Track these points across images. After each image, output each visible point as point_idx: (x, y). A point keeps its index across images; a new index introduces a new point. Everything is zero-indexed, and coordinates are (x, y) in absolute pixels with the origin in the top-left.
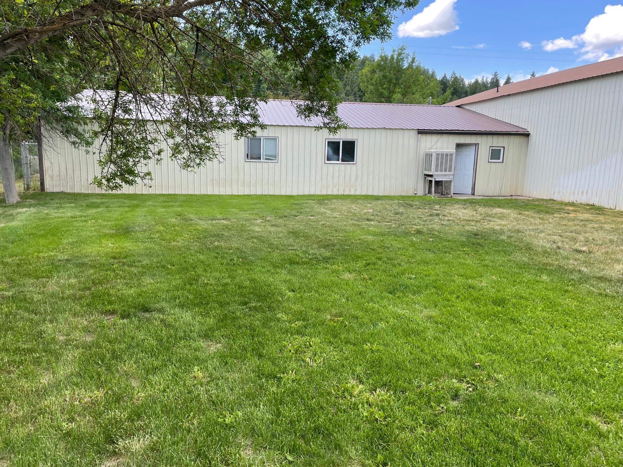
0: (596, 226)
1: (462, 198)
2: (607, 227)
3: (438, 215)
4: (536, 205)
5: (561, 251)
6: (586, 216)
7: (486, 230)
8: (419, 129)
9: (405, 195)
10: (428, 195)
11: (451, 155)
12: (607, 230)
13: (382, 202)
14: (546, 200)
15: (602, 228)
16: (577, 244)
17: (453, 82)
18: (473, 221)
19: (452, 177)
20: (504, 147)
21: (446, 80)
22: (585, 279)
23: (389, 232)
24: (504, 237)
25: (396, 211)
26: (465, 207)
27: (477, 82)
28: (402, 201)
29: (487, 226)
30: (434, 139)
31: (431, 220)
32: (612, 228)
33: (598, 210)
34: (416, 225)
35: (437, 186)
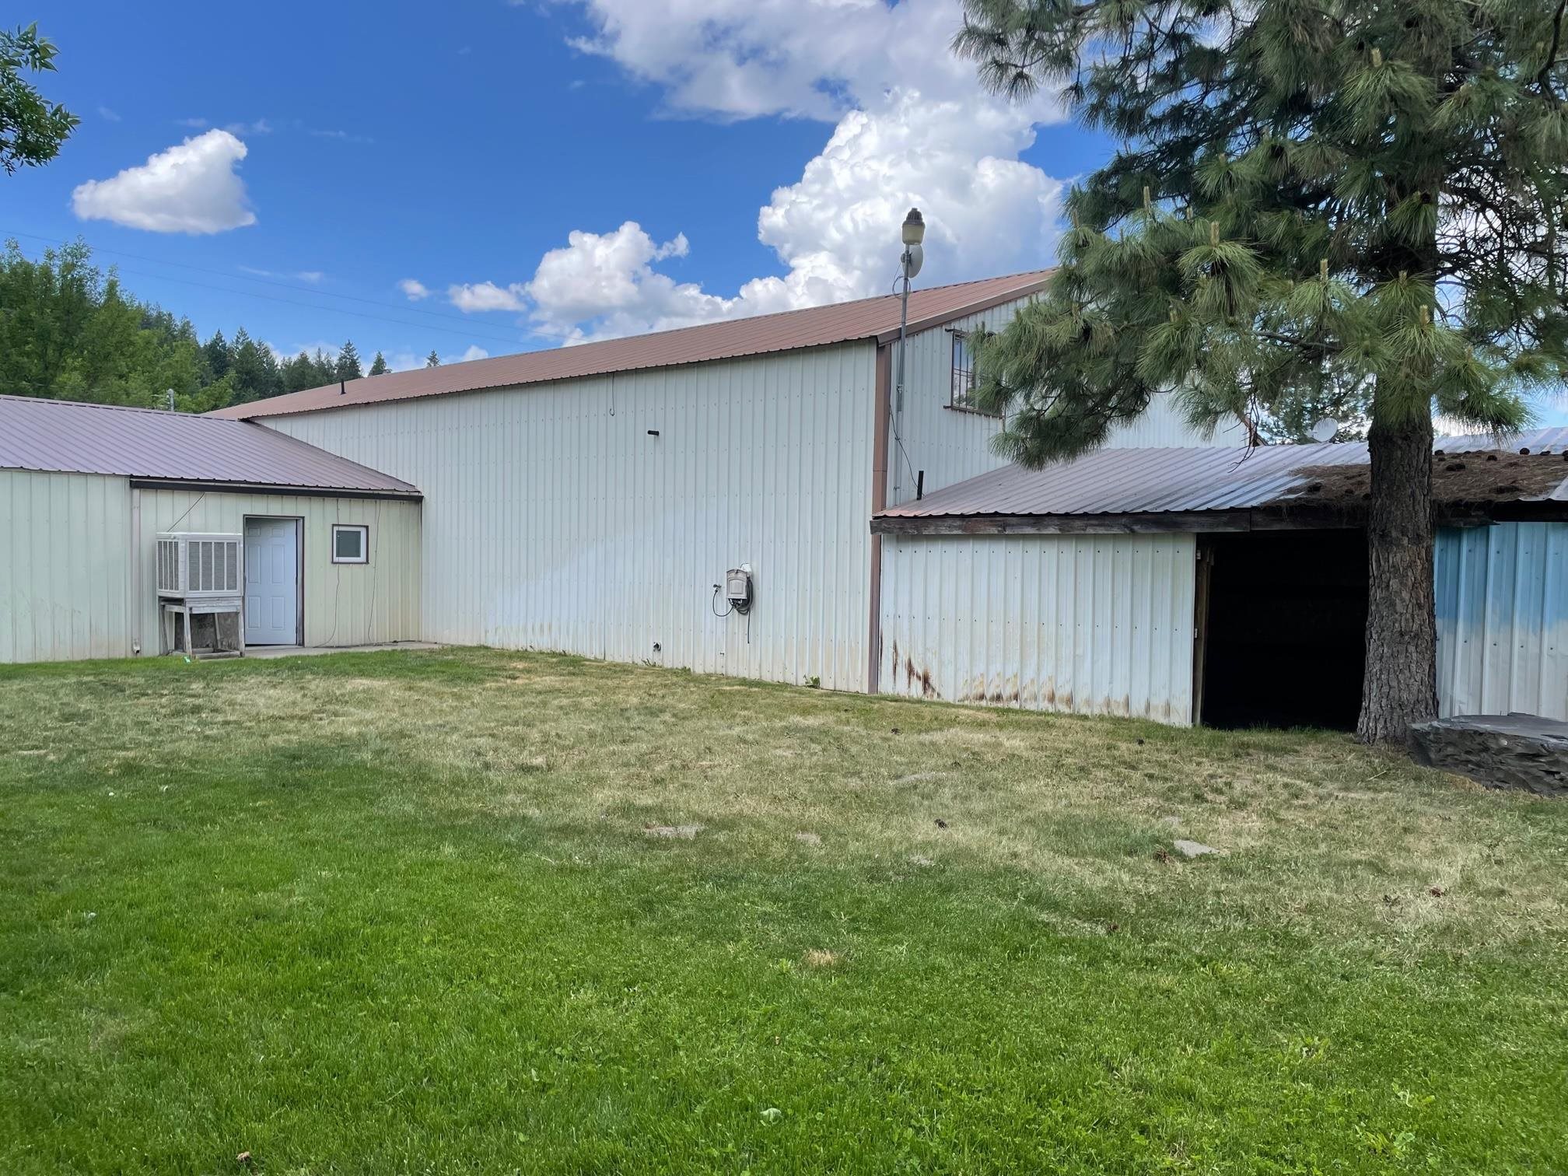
0: (565, 702)
1: (271, 656)
2: (586, 702)
3: (196, 710)
4: (448, 663)
5: (491, 774)
6: (550, 681)
7: (323, 741)
8: (132, 476)
9: (105, 657)
10: (176, 653)
11: (232, 546)
12: (585, 710)
13: (24, 684)
14: (471, 649)
15: (576, 707)
16: (526, 753)
17: (241, 355)
18: (292, 717)
19: (240, 603)
20: (367, 527)
21: (224, 347)
22: (533, 836)
23: (31, 780)
24: (367, 756)
25: (67, 710)
26: (276, 680)
27: (304, 360)
28: (91, 678)
29: (328, 728)
30: (182, 502)
31: (173, 729)
32: (596, 704)
33: (570, 663)
34: (127, 749)
35: (201, 627)
